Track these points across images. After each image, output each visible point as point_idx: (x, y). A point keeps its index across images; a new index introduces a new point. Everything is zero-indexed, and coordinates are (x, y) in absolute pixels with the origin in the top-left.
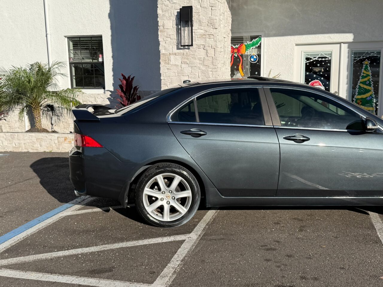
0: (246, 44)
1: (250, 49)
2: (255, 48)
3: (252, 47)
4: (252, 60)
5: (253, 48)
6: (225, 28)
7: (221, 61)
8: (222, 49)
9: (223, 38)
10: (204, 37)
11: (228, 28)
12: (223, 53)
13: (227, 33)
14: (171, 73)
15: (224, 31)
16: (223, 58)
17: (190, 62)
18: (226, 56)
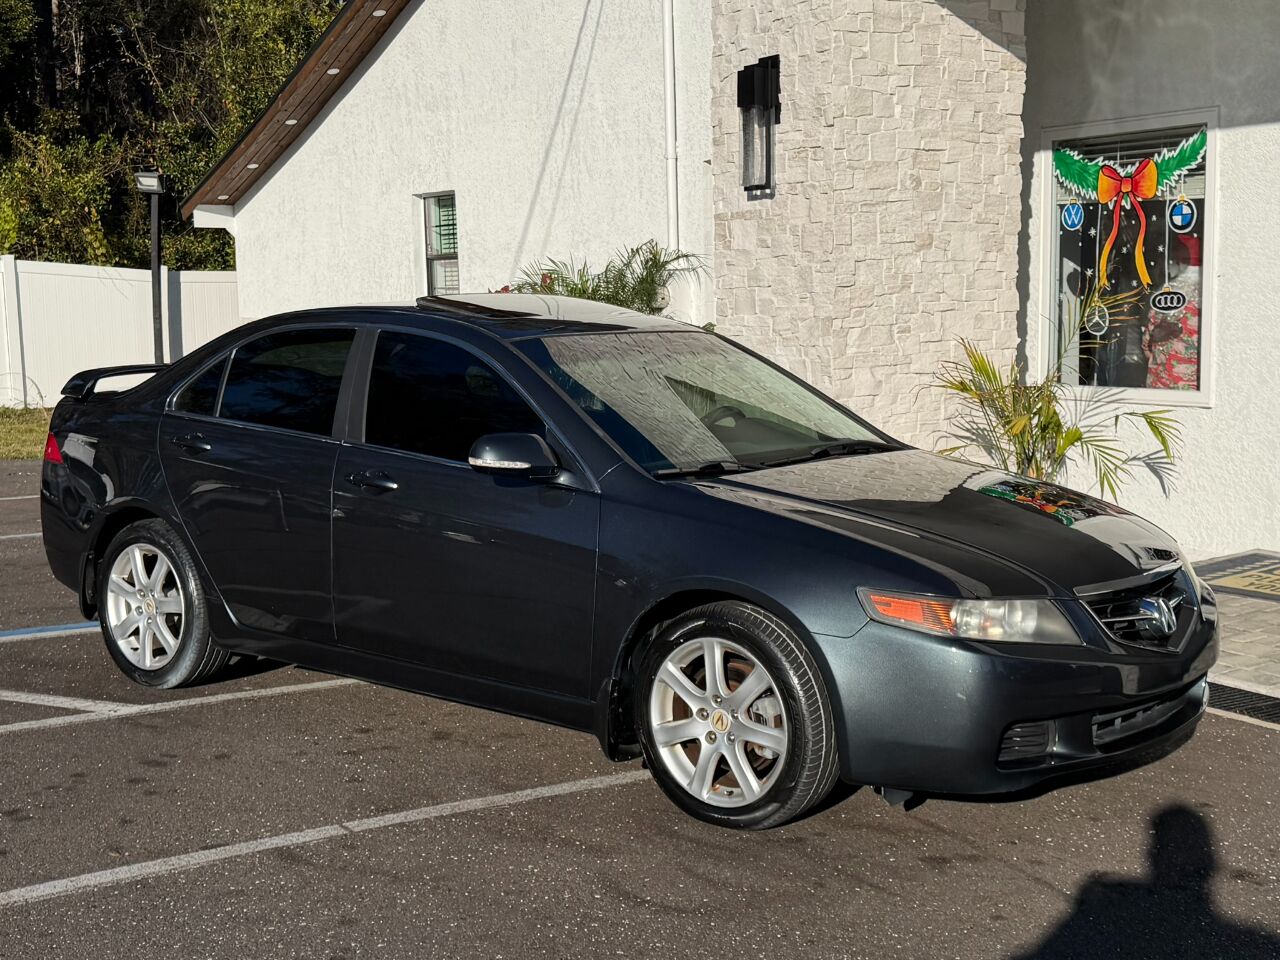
0: (1159, 161)
1: (1172, 178)
2: (1187, 172)
3: (1178, 172)
4: (1178, 220)
5: (1179, 176)
6: (929, 117)
7: (879, 236)
8: (897, 193)
9: (903, 153)
10: (803, 155)
11: (981, 114)
12: (902, 206)
13: (964, 132)
14: (735, 277)
15: (928, 125)
16: (908, 223)
17: (772, 240)
18: (944, 214)
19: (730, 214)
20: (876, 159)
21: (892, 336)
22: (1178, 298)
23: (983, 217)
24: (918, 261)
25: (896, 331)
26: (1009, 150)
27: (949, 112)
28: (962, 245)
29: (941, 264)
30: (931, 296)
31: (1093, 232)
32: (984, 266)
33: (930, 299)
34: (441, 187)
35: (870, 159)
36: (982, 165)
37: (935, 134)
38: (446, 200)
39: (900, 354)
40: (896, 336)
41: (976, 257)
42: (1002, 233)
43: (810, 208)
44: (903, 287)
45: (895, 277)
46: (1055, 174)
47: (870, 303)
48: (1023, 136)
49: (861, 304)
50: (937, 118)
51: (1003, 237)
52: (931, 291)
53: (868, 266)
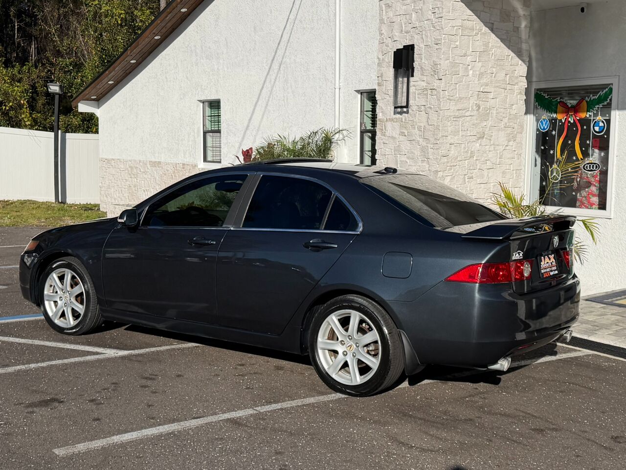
0: (588, 100)
1: (594, 109)
2: (602, 106)
3: (598, 106)
4: (597, 129)
5: (598, 108)
6: (485, 76)
7: (461, 132)
8: (469, 112)
9: (473, 93)
10: (425, 92)
11: (508, 75)
12: (471, 118)
13: (500, 84)
14: (387, 149)
15: (484, 80)
16: (474, 126)
17: (408, 132)
18: (490, 123)
19: (385, 119)
20: (461, 96)
21: (465, 180)
22: (596, 166)
23: (508, 124)
24: (478, 145)
25: (467, 178)
26: (520, 93)
27: (494, 75)
28: (498, 138)
29: (488, 147)
30: (483, 161)
31: (554, 133)
32: (507, 148)
33: (483, 163)
34: (213, 97)
35: (458, 95)
36: (508, 100)
37: (487, 85)
38: (215, 105)
39: (468, 189)
40: (467, 180)
41: (504, 143)
42: (515, 133)
43: (428, 118)
44: (471, 157)
45: (467, 152)
46: (535, 104)
47: (456, 164)
48: (526, 87)
49: (452, 165)
50: (488, 77)
51: (516, 135)
52: (483, 159)
53: (455, 146)
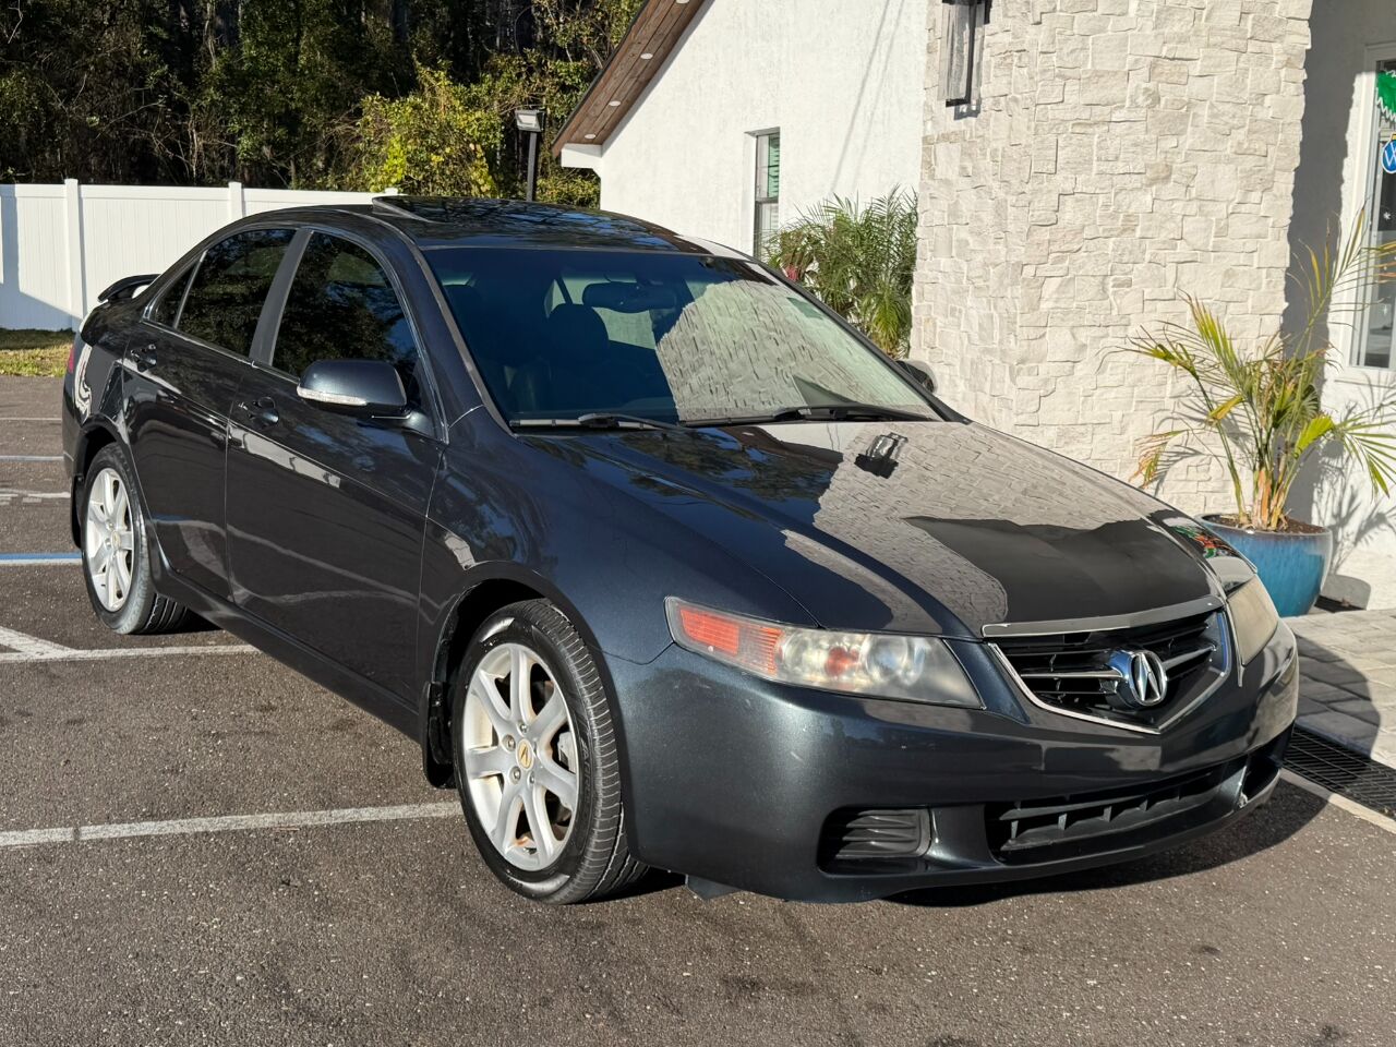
6: (1177, 17)
7: (1095, 164)
8: (1124, 111)
9: (1136, 61)
10: (1009, 61)
11: (1251, 16)
12: (1130, 128)
13: (1224, 38)
14: (936, 212)
15: (1176, 27)
16: (1139, 149)
17: (974, 167)
18: (1190, 141)
19: (936, 137)
20: (1098, 68)
21: (1104, 290)
23: (1245, 146)
24: (1149, 198)
25: (1111, 284)
26: (1288, 64)
27: (1205, 12)
28: (1213, 182)
29: (1180, 204)
30: (1164, 242)
32: (1243, 208)
33: (1166, 246)
34: (769, 125)
35: (1089, 66)
36: (1248, 81)
37: (1183, 39)
38: (774, 138)
39: (1115, 312)
40: (1111, 290)
41: (1232, 197)
42: (1271, 168)
43: (1011, 127)
44: (1125, 230)
45: (1114, 216)
46: (1377, 103)
47: (1076, 247)
48: (1309, 47)
49: (1064, 248)
50: (1188, 19)
51: (1273, 174)
52: (1163, 236)
53: (1077, 201)
